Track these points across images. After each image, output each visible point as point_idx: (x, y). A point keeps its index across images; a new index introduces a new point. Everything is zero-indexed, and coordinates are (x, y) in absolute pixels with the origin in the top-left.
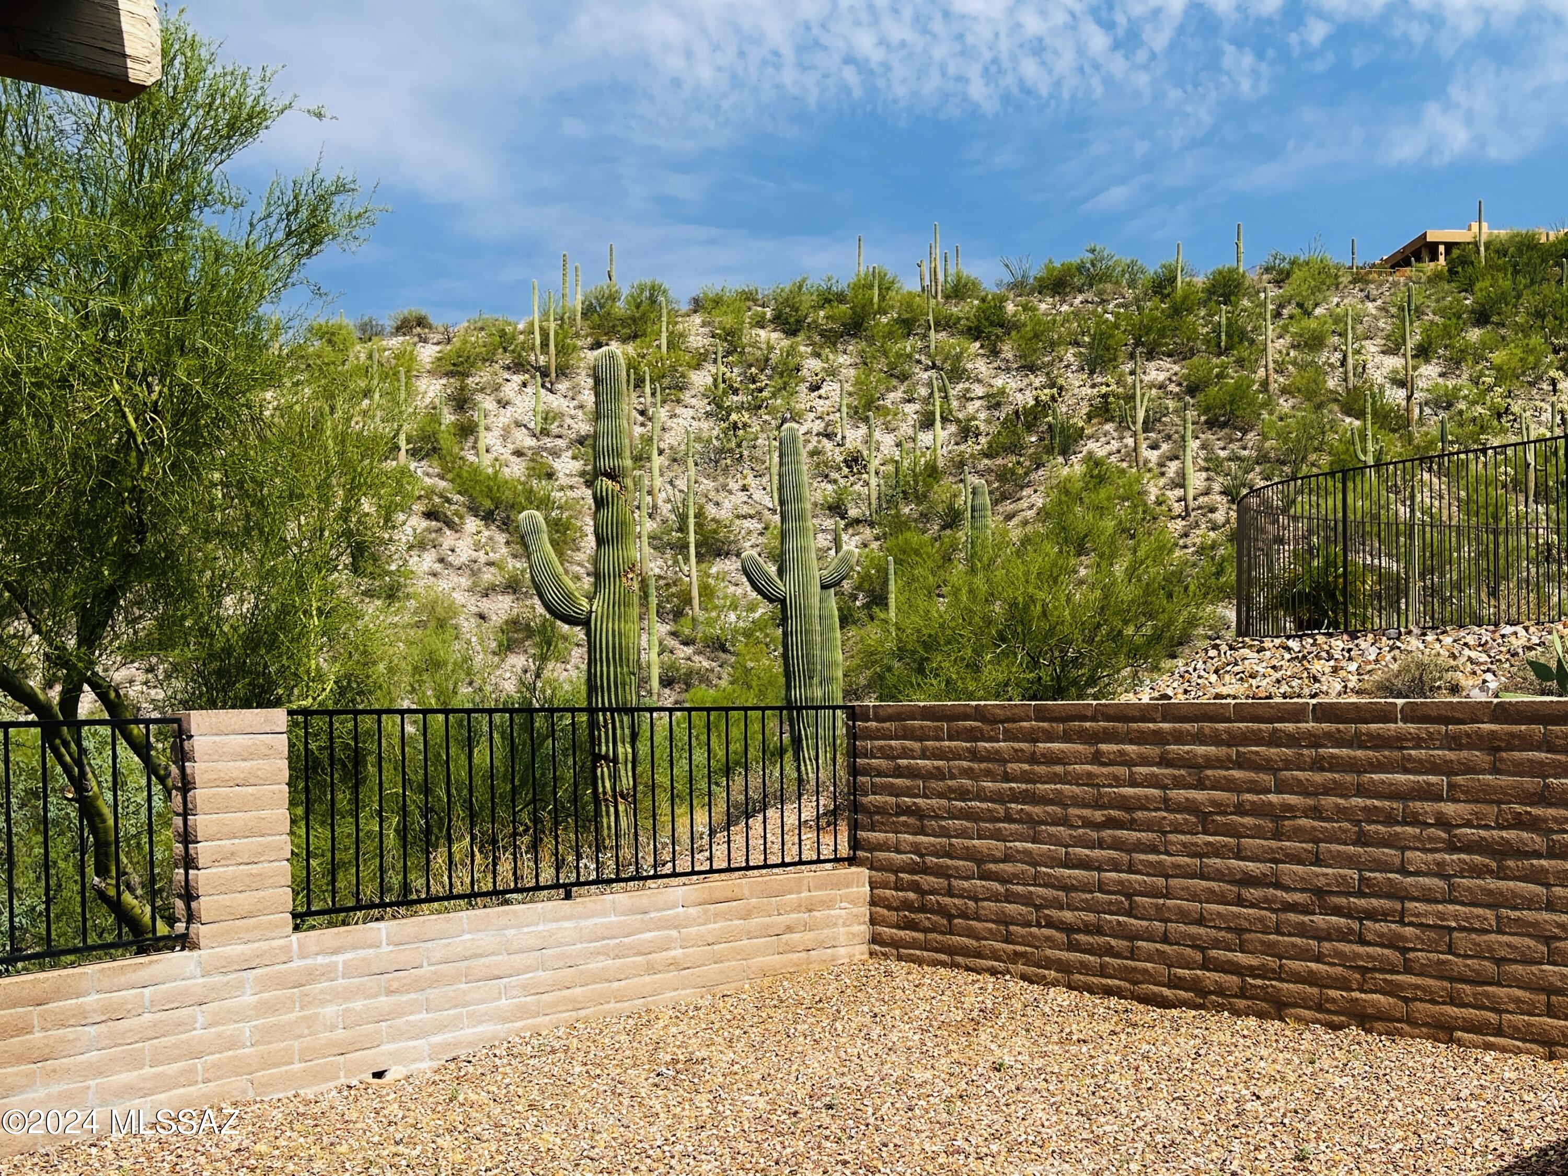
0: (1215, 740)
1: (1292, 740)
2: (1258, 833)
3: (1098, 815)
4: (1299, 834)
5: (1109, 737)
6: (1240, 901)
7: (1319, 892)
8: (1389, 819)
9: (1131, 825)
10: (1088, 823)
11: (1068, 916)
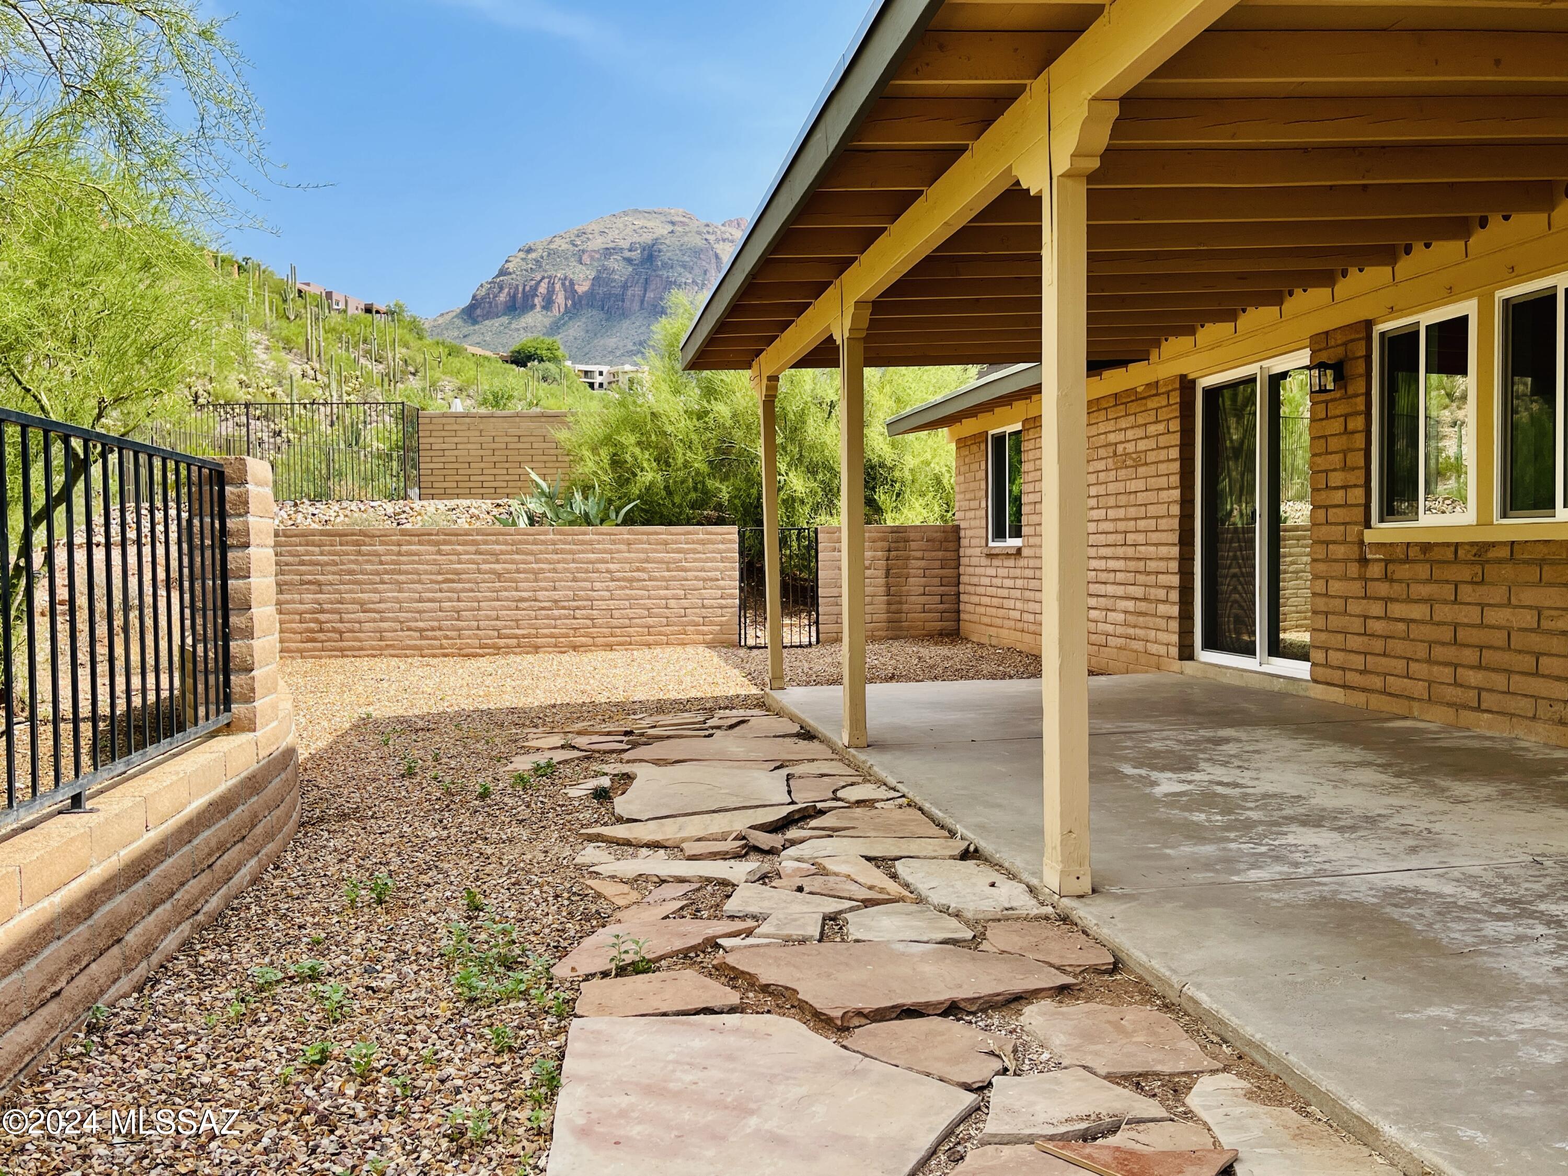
0: (506, 543)
1: (544, 543)
2: (527, 580)
3: (440, 578)
4: (546, 579)
5: (445, 543)
6: (517, 608)
7: (556, 601)
8: (587, 571)
9: (459, 581)
10: (432, 582)
11: (421, 624)
